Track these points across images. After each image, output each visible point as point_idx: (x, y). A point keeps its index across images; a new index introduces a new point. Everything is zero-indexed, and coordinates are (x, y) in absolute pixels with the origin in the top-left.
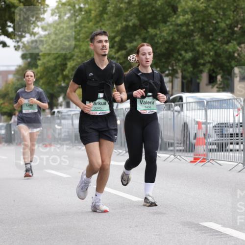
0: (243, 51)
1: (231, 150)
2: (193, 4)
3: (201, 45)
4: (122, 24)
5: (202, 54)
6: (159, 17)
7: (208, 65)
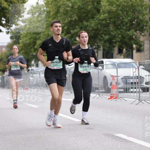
0: (138, 35)
1: (132, 92)
2: (109, 8)
3: (114, 31)
4: (68, 19)
5: (114, 37)
6: (90, 15)
7: (118, 43)
